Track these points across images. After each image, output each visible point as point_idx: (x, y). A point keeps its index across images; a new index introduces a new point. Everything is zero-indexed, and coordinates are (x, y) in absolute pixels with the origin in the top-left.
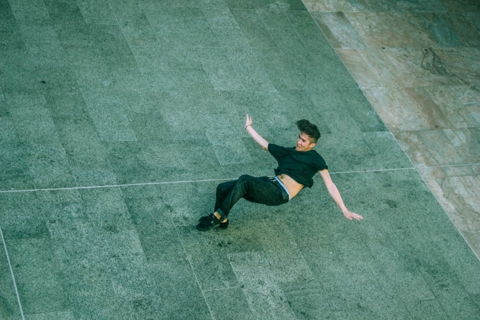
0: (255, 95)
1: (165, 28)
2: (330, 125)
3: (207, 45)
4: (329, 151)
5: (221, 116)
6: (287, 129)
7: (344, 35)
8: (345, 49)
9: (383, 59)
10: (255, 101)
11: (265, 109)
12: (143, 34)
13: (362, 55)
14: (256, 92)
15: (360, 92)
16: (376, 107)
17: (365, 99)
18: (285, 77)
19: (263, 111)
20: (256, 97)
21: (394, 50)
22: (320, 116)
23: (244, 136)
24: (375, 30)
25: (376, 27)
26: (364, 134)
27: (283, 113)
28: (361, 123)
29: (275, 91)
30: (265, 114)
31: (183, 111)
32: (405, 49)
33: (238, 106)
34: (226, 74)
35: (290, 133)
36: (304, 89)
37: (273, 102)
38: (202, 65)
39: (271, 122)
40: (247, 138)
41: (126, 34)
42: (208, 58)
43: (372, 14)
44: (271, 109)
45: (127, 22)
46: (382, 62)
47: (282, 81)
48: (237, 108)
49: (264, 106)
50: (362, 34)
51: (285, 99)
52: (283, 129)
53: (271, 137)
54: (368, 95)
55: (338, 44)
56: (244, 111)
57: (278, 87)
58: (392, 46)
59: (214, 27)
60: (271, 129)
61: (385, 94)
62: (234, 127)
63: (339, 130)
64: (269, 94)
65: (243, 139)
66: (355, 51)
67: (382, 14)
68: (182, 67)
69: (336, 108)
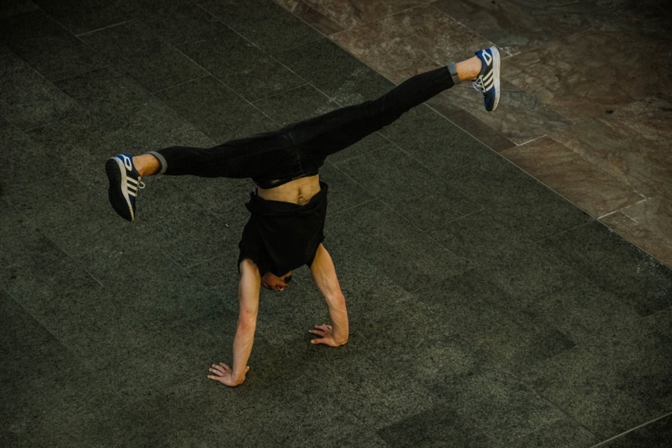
0: (367, 324)
1: (105, 251)
2: (564, 327)
3: (214, 252)
4: (589, 388)
5: (309, 400)
6: (470, 374)
7: (510, 116)
8: (523, 146)
9: (620, 137)
10: (374, 337)
11: (404, 347)
12: (60, 282)
13: (567, 145)
14: (367, 316)
15: (599, 227)
16: (648, 247)
17: (617, 242)
18: (417, 258)
19: (401, 353)
20: (371, 326)
21: (634, 107)
22: (532, 315)
23: (381, 425)
24: (572, 80)
25: (572, 72)
26: (651, 319)
27: (447, 340)
28: (633, 296)
29: (408, 296)
30: (406, 357)
31: (220, 421)
32: (660, 95)
33: (339, 362)
34: (283, 301)
35: (480, 379)
36: (470, 268)
37: (414, 324)
38: (220, 302)
39: (428, 371)
40: (390, 427)
41: (21, 297)
42: (229, 281)
43: (553, 47)
44: (416, 340)
45: (13, 271)
46: (619, 143)
47: (415, 268)
48: (338, 367)
49: (396, 340)
50: (548, 98)
51: (438, 305)
52: (461, 375)
53: (443, 406)
54: (620, 228)
55: (505, 141)
56: (357, 369)
57: (410, 286)
58: (628, 100)
59: (214, 205)
60: (436, 386)
61: (659, 212)
62: (349, 415)
63: (589, 332)
64: (398, 309)
65: (381, 433)
66: (549, 141)
67: (573, 38)
68: (176, 323)
69: (559, 283)
